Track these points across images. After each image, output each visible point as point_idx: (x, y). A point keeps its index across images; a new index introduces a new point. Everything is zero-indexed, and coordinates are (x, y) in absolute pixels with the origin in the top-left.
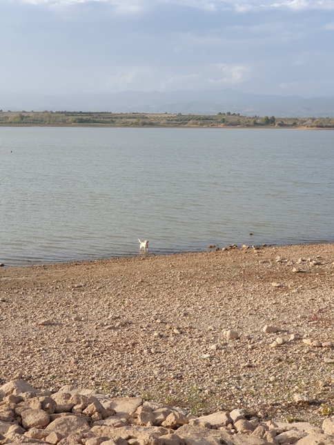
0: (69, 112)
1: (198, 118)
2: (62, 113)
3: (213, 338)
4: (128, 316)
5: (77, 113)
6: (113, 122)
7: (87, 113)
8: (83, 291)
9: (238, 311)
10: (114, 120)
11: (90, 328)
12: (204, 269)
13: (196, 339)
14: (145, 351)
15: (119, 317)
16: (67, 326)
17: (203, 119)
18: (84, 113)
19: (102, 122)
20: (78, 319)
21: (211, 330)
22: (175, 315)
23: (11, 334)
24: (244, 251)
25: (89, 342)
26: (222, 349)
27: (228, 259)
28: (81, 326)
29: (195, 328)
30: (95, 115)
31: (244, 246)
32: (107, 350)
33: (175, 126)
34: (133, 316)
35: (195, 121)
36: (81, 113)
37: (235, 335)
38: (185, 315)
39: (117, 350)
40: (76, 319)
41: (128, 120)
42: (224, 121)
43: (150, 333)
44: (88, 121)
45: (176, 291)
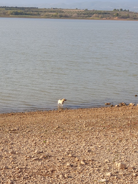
0: (8, 7)
1: (100, 13)
2: (3, 7)
3: (108, 168)
4: (48, 152)
5: (14, 8)
6: (39, 14)
7: (21, 8)
8: (17, 133)
9: (126, 149)
10: (40, 13)
11: (21, 159)
12: (102, 120)
13: (97, 169)
14: (61, 176)
15: (42, 152)
16: (5, 157)
17: (103, 14)
18: (19, 8)
19: (31, 15)
20: (13, 153)
21: (107, 162)
22: (82, 151)
24: (131, 107)
25: (21, 169)
26: (114, 176)
27: (120, 112)
28: (15, 158)
29: (96, 161)
30: (26, 10)
31: (131, 104)
32: (34, 175)
33: (83, 18)
34: (52, 152)
35: (97, 15)
36: (16, 8)
37: (124, 167)
38: (89, 151)
39: (41, 175)
40: (12, 153)
41: (49, 13)
42: (118, 15)
43: (64, 164)
44: (21, 14)
45: (83, 135)
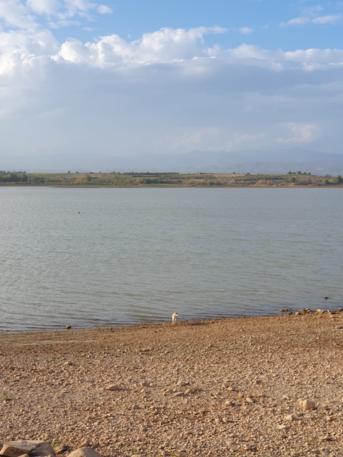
0: (136, 174)
1: (268, 178)
2: (129, 174)
3: (288, 408)
4: (198, 383)
5: (145, 174)
6: (180, 182)
7: (154, 174)
8: (151, 355)
9: (314, 380)
10: (181, 180)
11: (158, 394)
12: (277, 334)
13: (270, 409)
14: (217, 420)
15: (188, 384)
16: (135, 392)
17: (272, 179)
18: (151, 174)
19: (170, 183)
20: (146, 385)
21: (285, 399)
22: (248, 383)
23: (79, 399)
24: (319, 316)
25: (158, 408)
26: (298, 420)
27: (302, 323)
28: (149, 393)
29: (269, 397)
30: (162, 176)
31: (319, 310)
32: (177, 417)
33: (244, 186)
34: (203, 383)
35: (264, 181)
36: (148, 173)
37: (311, 406)
38: (258, 382)
39: (187, 418)
40: (144, 385)
41: (195, 180)
42: (294, 180)
43: (221, 401)
44: (155, 182)
45: (248, 357)
